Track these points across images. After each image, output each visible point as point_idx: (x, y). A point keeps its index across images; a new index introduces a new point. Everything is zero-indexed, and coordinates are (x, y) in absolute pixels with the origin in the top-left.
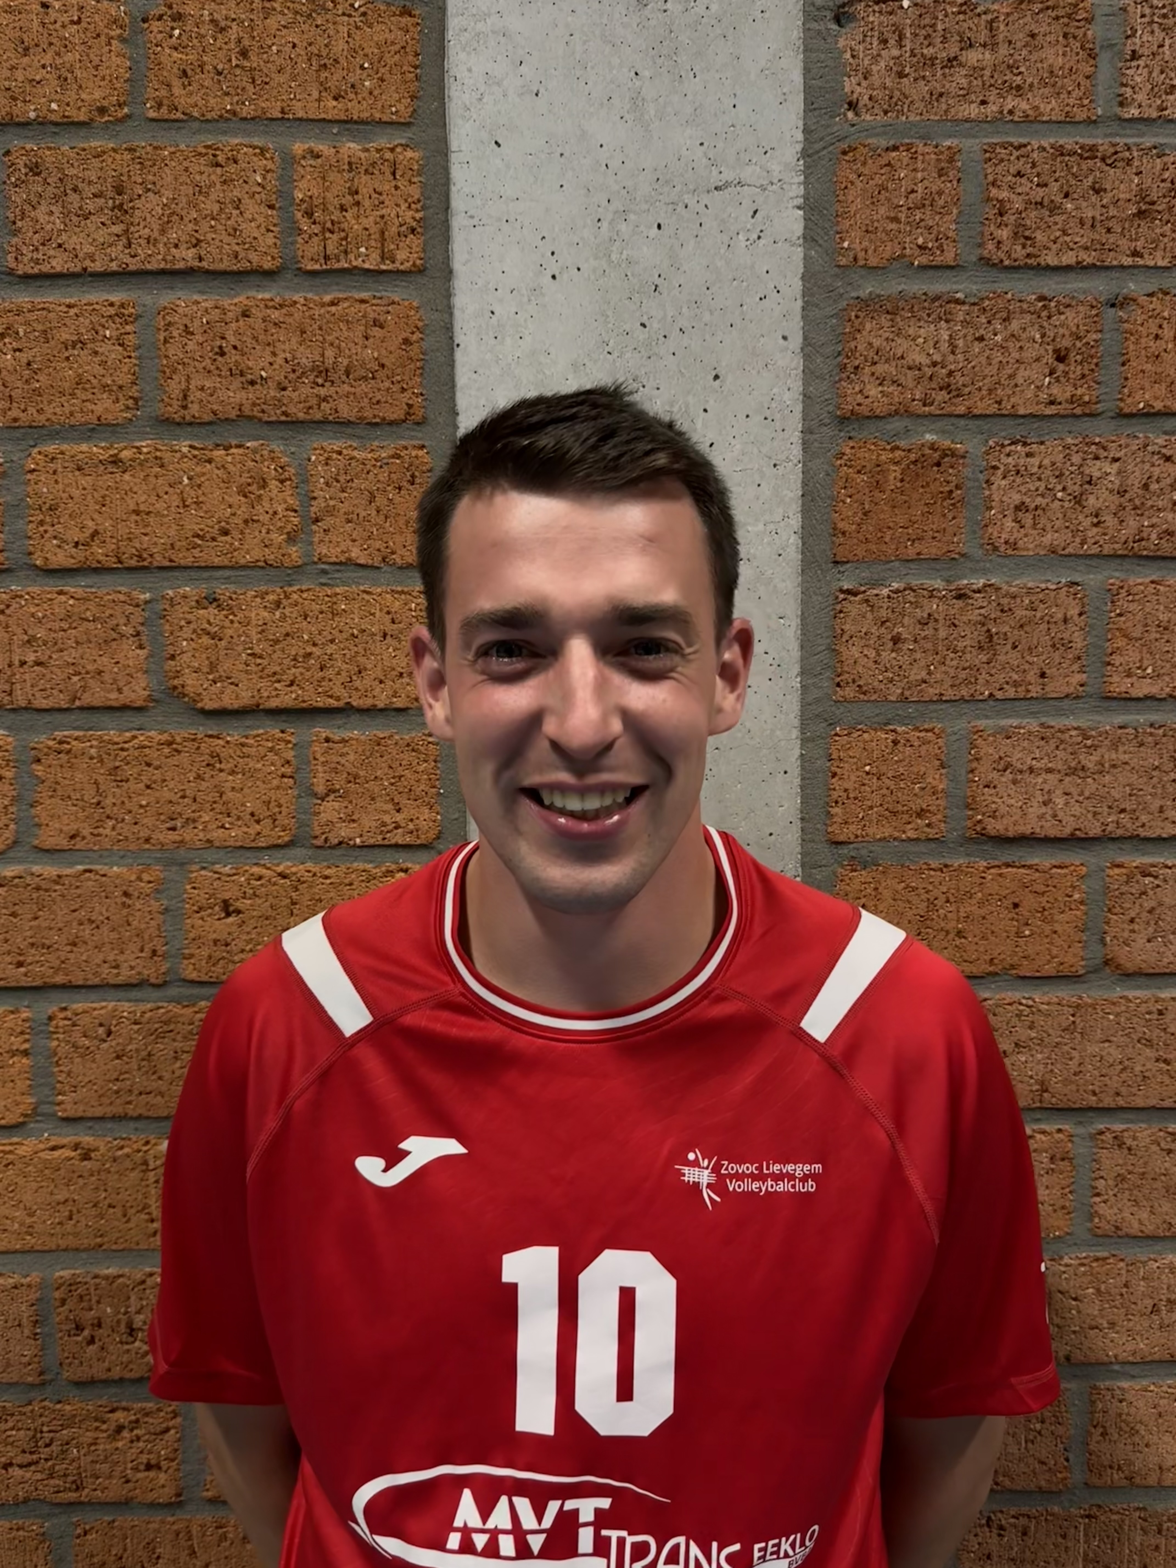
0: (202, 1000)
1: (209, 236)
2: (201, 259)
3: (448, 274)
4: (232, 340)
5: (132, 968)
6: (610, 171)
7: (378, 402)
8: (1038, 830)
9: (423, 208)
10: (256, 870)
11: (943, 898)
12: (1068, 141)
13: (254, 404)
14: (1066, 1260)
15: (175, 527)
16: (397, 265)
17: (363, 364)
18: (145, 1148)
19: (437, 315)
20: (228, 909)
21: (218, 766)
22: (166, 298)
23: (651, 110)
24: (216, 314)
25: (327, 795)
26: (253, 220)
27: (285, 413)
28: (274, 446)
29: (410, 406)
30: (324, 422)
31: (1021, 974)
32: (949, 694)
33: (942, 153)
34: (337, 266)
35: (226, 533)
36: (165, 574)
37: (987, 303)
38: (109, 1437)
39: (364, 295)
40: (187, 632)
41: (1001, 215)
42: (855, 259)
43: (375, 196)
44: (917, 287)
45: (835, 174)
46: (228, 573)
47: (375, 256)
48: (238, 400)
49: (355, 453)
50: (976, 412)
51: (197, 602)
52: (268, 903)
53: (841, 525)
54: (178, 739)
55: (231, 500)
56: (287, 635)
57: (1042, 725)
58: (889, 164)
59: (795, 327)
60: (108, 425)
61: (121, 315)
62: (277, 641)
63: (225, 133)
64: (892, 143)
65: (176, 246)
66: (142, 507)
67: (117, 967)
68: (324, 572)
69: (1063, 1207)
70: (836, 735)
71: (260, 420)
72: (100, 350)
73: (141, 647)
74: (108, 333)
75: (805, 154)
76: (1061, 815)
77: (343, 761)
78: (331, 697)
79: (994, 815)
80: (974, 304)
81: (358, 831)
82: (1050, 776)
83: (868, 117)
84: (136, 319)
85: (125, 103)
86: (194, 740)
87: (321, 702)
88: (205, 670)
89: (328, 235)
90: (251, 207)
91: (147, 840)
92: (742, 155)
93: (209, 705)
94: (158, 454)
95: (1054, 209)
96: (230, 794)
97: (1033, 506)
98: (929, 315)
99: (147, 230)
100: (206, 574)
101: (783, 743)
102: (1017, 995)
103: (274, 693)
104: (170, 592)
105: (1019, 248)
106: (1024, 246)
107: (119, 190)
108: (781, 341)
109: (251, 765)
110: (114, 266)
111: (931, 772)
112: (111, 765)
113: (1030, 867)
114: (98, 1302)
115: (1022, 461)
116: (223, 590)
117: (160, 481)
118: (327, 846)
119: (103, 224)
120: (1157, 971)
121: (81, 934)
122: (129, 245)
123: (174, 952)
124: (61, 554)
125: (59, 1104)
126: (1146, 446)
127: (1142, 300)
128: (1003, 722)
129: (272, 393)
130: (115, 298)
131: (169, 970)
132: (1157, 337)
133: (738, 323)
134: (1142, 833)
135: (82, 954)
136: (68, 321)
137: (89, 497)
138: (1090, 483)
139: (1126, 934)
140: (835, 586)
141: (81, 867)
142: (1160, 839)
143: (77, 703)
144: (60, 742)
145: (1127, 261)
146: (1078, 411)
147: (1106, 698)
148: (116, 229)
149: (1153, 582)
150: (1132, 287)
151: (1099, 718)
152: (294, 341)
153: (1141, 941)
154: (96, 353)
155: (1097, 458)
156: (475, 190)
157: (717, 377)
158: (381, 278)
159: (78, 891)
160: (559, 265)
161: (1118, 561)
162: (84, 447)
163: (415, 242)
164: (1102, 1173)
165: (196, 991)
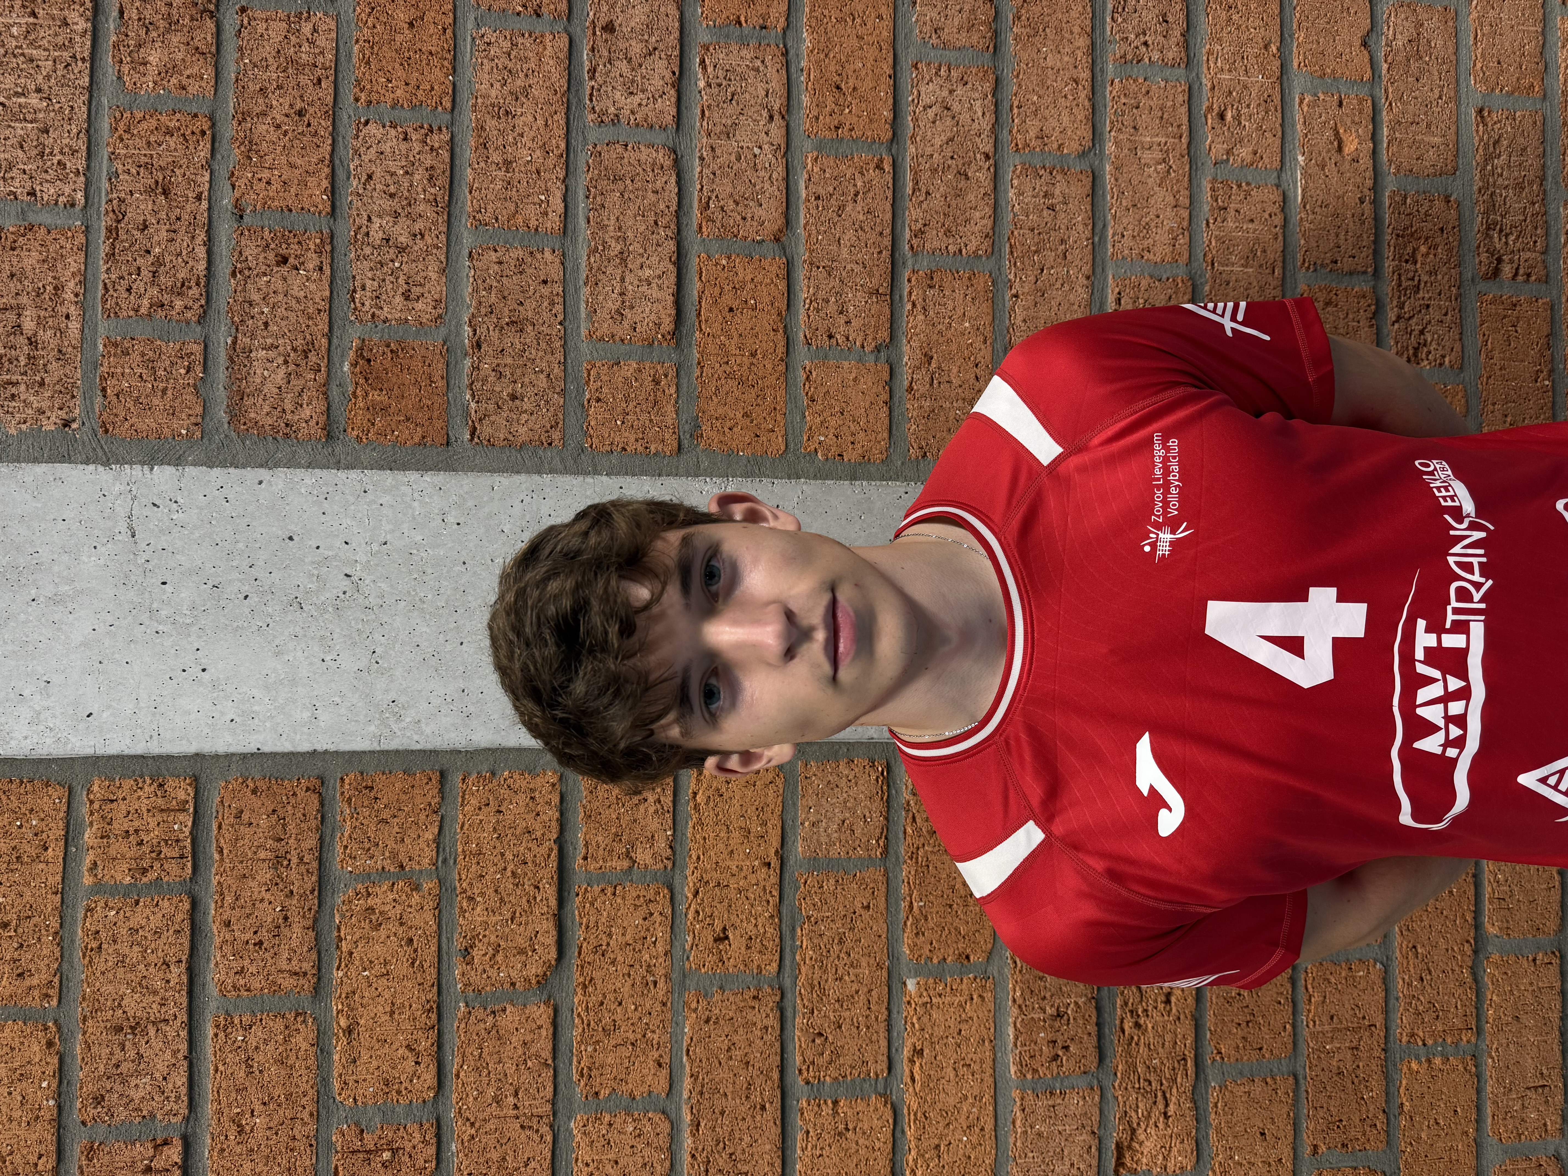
0: (794, 958)
1: (160, 954)
2: (180, 961)
3: (198, 756)
4: (249, 935)
5: (767, 1016)
6: (116, 623)
7: (304, 815)
8: (671, 291)
9: (142, 776)
10: (691, 916)
11: (724, 367)
12: (103, 249)
13: (304, 917)
14: (1012, 277)
15: (405, 982)
16: (190, 799)
17: (273, 827)
18: (914, 1006)
19: (233, 766)
20: (723, 938)
21: (604, 947)
22: (213, 991)
23: (64, 588)
24: (227, 949)
25: (631, 858)
26: (148, 918)
27: (312, 892)
28: (340, 901)
29: (308, 789)
30: (320, 859)
31: (785, 307)
32: (559, 356)
33: (109, 352)
34: (189, 848)
35: (411, 941)
36: (444, 992)
37: (236, 319)
38: (1143, 1034)
39: (215, 826)
40: (493, 973)
41: (163, 305)
42: (196, 424)
43: (130, 817)
44: (221, 375)
45: (124, 439)
46: (444, 940)
47: (181, 817)
48: (300, 930)
49: (346, 835)
50: (326, 330)
51: (467, 964)
52: (718, 906)
53: (417, 440)
54: (581, 980)
55: (383, 937)
56: (496, 891)
57: (586, 284)
58: (117, 395)
59: (251, 474)
60: (318, 1037)
61: (225, 1028)
62: (502, 900)
63: (73, 942)
64: (99, 393)
65: (168, 982)
66: (388, 1009)
67: (766, 1028)
68: (444, 861)
69: (970, 279)
70: (591, 447)
71: (317, 912)
72: (254, 1044)
73: (504, 1010)
74: (240, 1038)
75: (106, 463)
76: (658, 272)
77: (603, 846)
78: (549, 856)
79: (658, 325)
80: (237, 329)
81: (661, 833)
82: (627, 280)
83: (77, 411)
84: (229, 1015)
85: (44, 1025)
86: (582, 967)
87: (553, 864)
88: (524, 958)
89: (162, 856)
90: (137, 919)
91: (664, 1004)
92: (106, 515)
93: (554, 955)
94: (343, 996)
95: (159, 262)
96: (628, 937)
97: (405, 286)
98: (245, 366)
99: (154, 1006)
100: (445, 957)
101: (597, 489)
102: (802, 311)
103: (545, 902)
104: (459, 986)
105: (191, 292)
106: (190, 288)
107: (119, 1029)
108: (263, 485)
109: (604, 920)
110: (184, 1034)
111: (622, 373)
112: (601, 1034)
113: (700, 298)
114: (1036, 1043)
115: (368, 294)
116: (458, 943)
117: (366, 994)
118: (673, 858)
119: (147, 1043)
120: (784, 200)
121: (739, 1058)
122: (166, 1021)
123: (755, 982)
124: (425, 1076)
125: (877, 1076)
126: (358, 195)
127: (237, 194)
128: (583, 315)
129: (295, 902)
130: (211, 1032)
131: (770, 986)
132: (268, 183)
133: (247, 520)
134: (674, 208)
135: (755, 1057)
136: (229, 1072)
137: (379, 1053)
138: (388, 240)
139: (755, 224)
140: (468, 445)
141: (685, 1058)
142: (680, 194)
143: (550, 1062)
144: (582, 1075)
145: (205, 204)
146: (328, 248)
147: (564, 233)
148: (152, 1032)
149: (471, 192)
150: (227, 201)
151: (581, 239)
152: (251, 884)
153: (760, 212)
154: (257, 1048)
155: (367, 234)
156: (128, 734)
157: (291, 538)
158: (201, 812)
159: (704, 1060)
160: (193, 666)
161: (453, 220)
162: (336, 1057)
163: (171, 783)
164: (943, 247)
165: (787, 962)
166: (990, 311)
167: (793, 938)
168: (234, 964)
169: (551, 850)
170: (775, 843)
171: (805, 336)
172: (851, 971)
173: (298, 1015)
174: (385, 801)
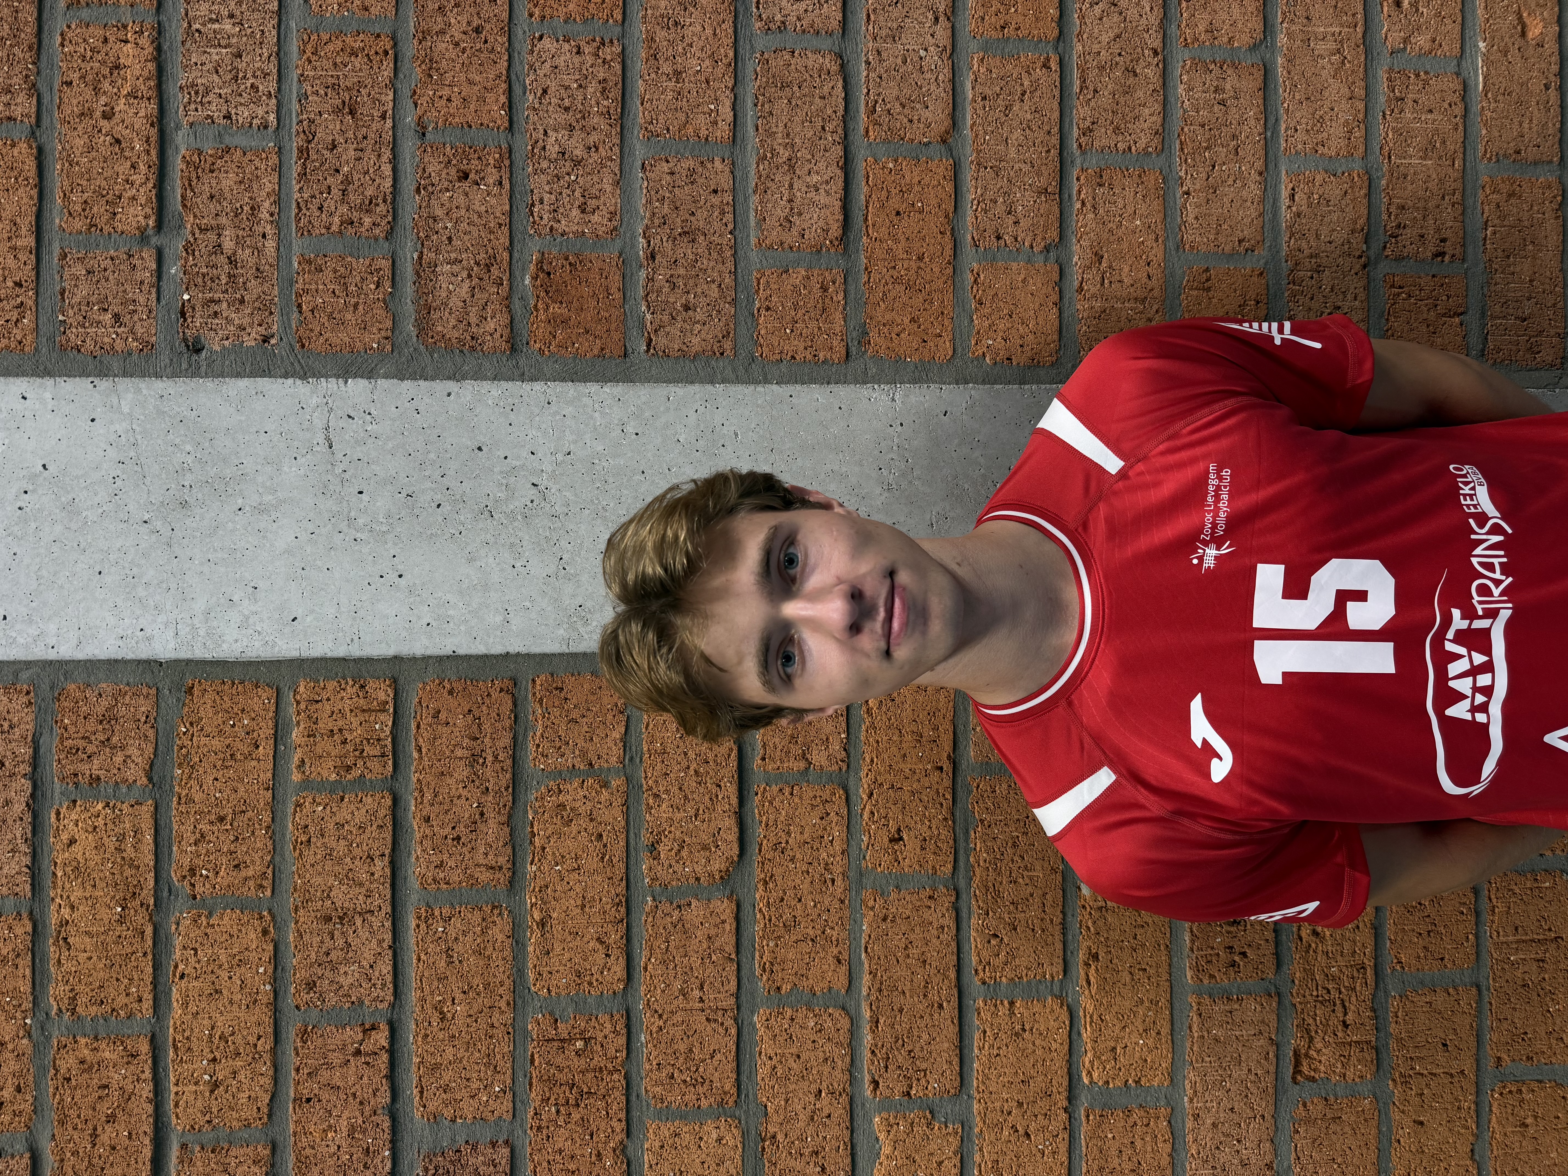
0: (968, 860)
1: (365, 848)
2: (383, 855)
3: (397, 659)
4: (447, 830)
5: (943, 916)
6: (317, 532)
7: (498, 715)
8: (838, 196)
9: (345, 678)
10: (866, 816)
11: (891, 272)
12: (295, 169)
13: (499, 813)
14: (1182, 174)
15: (595, 877)
16: (390, 699)
17: (469, 726)
18: (1088, 909)
19: (430, 669)
20: (897, 839)
21: (783, 845)
22: (414, 883)
23: (268, 498)
24: (427, 843)
25: (807, 759)
26: (352, 813)
27: (507, 789)
28: (533, 797)
29: (501, 690)
30: (514, 758)
31: (952, 209)
32: (730, 265)
33: (303, 269)
34: (390, 747)
35: (600, 836)
36: (632, 886)
37: (421, 234)
38: (1321, 941)
39: (413, 726)
40: (678, 867)
41: (352, 223)
42: (387, 338)
43: (334, 717)
44: (409, 289)
45: (319, 354)
46: (632, 835)
47: (382, 717)
48: (495, 826)
49: (538, 734)
50: (507, 243)
51: (654, 859)
52: (893, 807)
53: (596, 352)
54: (762, 876)
55: (574, 832)
56: (680, 789)
57: (755, 192)
58: (312, 311)
59: (440, 386)
60: (513, 929)
61: (427, 919)
62: (686, 797)
63: (284, 835)
64: (295, 309)
65: (373, 874)
66: (579, 902)
67: (942, 927)
68: (631, 759)
69: (1140, 176)
70: (761, 356)
71: (511, 808)
72: (454, 935)
73: (689, 905)
74: (440, 929)
75: (304, 377)
76: (826, 177)
77: (780, 747)
78: (729, 755)
79: (826, 231)
80: (423, 245)
81: (836, 735)
82: (795, 186)
83: (275, 327)
84: (430, 907)
85: (259, 914)
86: (763, 864)
87: (733, 763)
88: (707, 853)
89: (365, 754)
90: (343, 814)
91: (842, 902)
92: (304, 427)
93: (736, 851)
94: (537, 890)
95: (347, 181)
96: (806, 836)
97: (582, 199)
98: (431, 280)
99: (360, 897)
100: (633, 852)
101: (768, 398)
102: (970, 212)
103: (726, 800)
105: (378, 209)
106: (378, 205)
107: (328, 919)
108: (452, 397)
109: (782, 819)
110: (388, 924)
111: (791, 281)
112: (782, 930)
113: (867, 202)
114: (1212, 948)
115: (547, 208)
116: (645, 839)
117: (559, 888)
118: (848, 760)
119: (354, 932)
120: (951, 101)
121: (916, 956)
122: (371, 912)
123: (930, 882)
124: (615, 968)
125: (1053, 978)
126: (534, 109)
127: (419, 111)
128: (753, 223)
129: (490, 798)
130: (413, 923)
131: (945, 886)
132: (449, 100)
133: (437, 431)
134: (841, 113)
135: (932, 956)
136: (431, 960)
137: (571, 945)
138: (564, 154)
139: (921, 126)
140: (644, 356)
141: (863, 955)
142: (846, 99)
143: (733, 956)
144: (764, 970)
145: (389, 123)
146: (507, 163)
147: (734, 141)
148: (359, 922)
149: (642, 104)
150: (410, 120)
151: (749, 147)
152: (449, 781)
153: (927, 114)
154: (456, 939)
155: (544, 148)
156: (331, 637)
157: (480, 449)
158: (400, 712)
159: (882, 958)
160: (390, 572)
161: (625, 132)
162: (531, 949)
163: (371, 685)
164: (1112, 145)
165: (961, 864)
166: (1161, 208)
167: (967, 841)
168: (433, 858)
169: (731, 750)
170: (948, 747)
171: (973, 238)
172: (1025, 873)
173: (494, 907)
174: (574, 701)
